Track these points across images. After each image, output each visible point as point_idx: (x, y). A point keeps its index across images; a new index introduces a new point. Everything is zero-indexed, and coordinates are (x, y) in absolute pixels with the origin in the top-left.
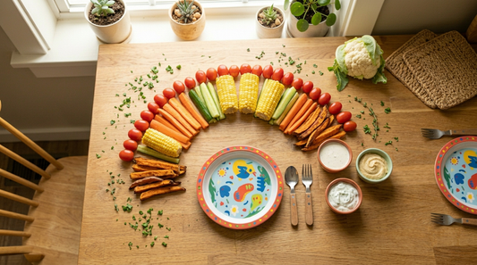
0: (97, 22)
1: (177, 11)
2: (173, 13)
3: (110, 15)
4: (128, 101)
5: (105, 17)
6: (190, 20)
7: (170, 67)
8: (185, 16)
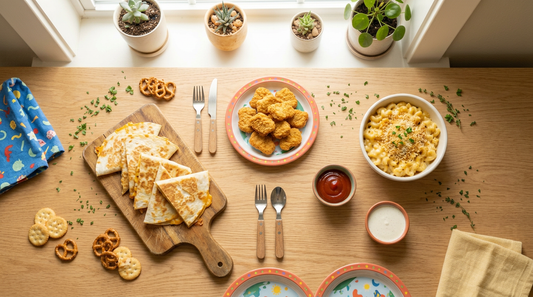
0: (128, 31)
1: (214, 17)
2: (210, 20)
3: (144, 22)
4: (84, 127)
5: (137, 25)
6: (229, 29)
7: (130, 88)
8: (223, 25)
